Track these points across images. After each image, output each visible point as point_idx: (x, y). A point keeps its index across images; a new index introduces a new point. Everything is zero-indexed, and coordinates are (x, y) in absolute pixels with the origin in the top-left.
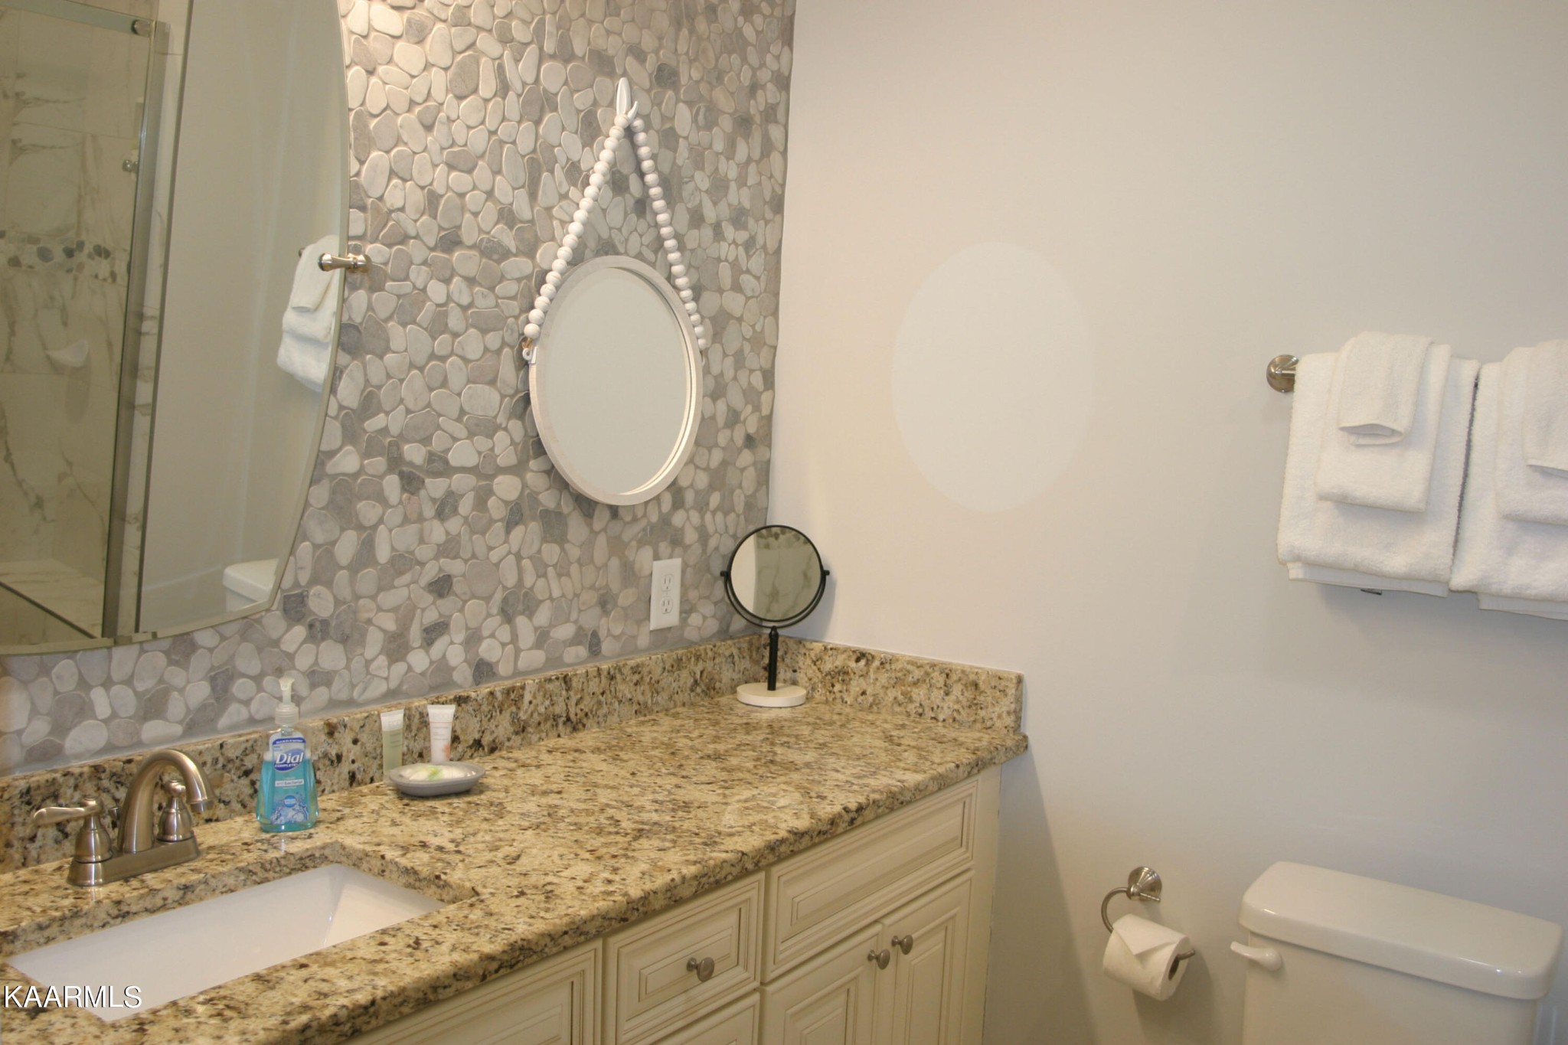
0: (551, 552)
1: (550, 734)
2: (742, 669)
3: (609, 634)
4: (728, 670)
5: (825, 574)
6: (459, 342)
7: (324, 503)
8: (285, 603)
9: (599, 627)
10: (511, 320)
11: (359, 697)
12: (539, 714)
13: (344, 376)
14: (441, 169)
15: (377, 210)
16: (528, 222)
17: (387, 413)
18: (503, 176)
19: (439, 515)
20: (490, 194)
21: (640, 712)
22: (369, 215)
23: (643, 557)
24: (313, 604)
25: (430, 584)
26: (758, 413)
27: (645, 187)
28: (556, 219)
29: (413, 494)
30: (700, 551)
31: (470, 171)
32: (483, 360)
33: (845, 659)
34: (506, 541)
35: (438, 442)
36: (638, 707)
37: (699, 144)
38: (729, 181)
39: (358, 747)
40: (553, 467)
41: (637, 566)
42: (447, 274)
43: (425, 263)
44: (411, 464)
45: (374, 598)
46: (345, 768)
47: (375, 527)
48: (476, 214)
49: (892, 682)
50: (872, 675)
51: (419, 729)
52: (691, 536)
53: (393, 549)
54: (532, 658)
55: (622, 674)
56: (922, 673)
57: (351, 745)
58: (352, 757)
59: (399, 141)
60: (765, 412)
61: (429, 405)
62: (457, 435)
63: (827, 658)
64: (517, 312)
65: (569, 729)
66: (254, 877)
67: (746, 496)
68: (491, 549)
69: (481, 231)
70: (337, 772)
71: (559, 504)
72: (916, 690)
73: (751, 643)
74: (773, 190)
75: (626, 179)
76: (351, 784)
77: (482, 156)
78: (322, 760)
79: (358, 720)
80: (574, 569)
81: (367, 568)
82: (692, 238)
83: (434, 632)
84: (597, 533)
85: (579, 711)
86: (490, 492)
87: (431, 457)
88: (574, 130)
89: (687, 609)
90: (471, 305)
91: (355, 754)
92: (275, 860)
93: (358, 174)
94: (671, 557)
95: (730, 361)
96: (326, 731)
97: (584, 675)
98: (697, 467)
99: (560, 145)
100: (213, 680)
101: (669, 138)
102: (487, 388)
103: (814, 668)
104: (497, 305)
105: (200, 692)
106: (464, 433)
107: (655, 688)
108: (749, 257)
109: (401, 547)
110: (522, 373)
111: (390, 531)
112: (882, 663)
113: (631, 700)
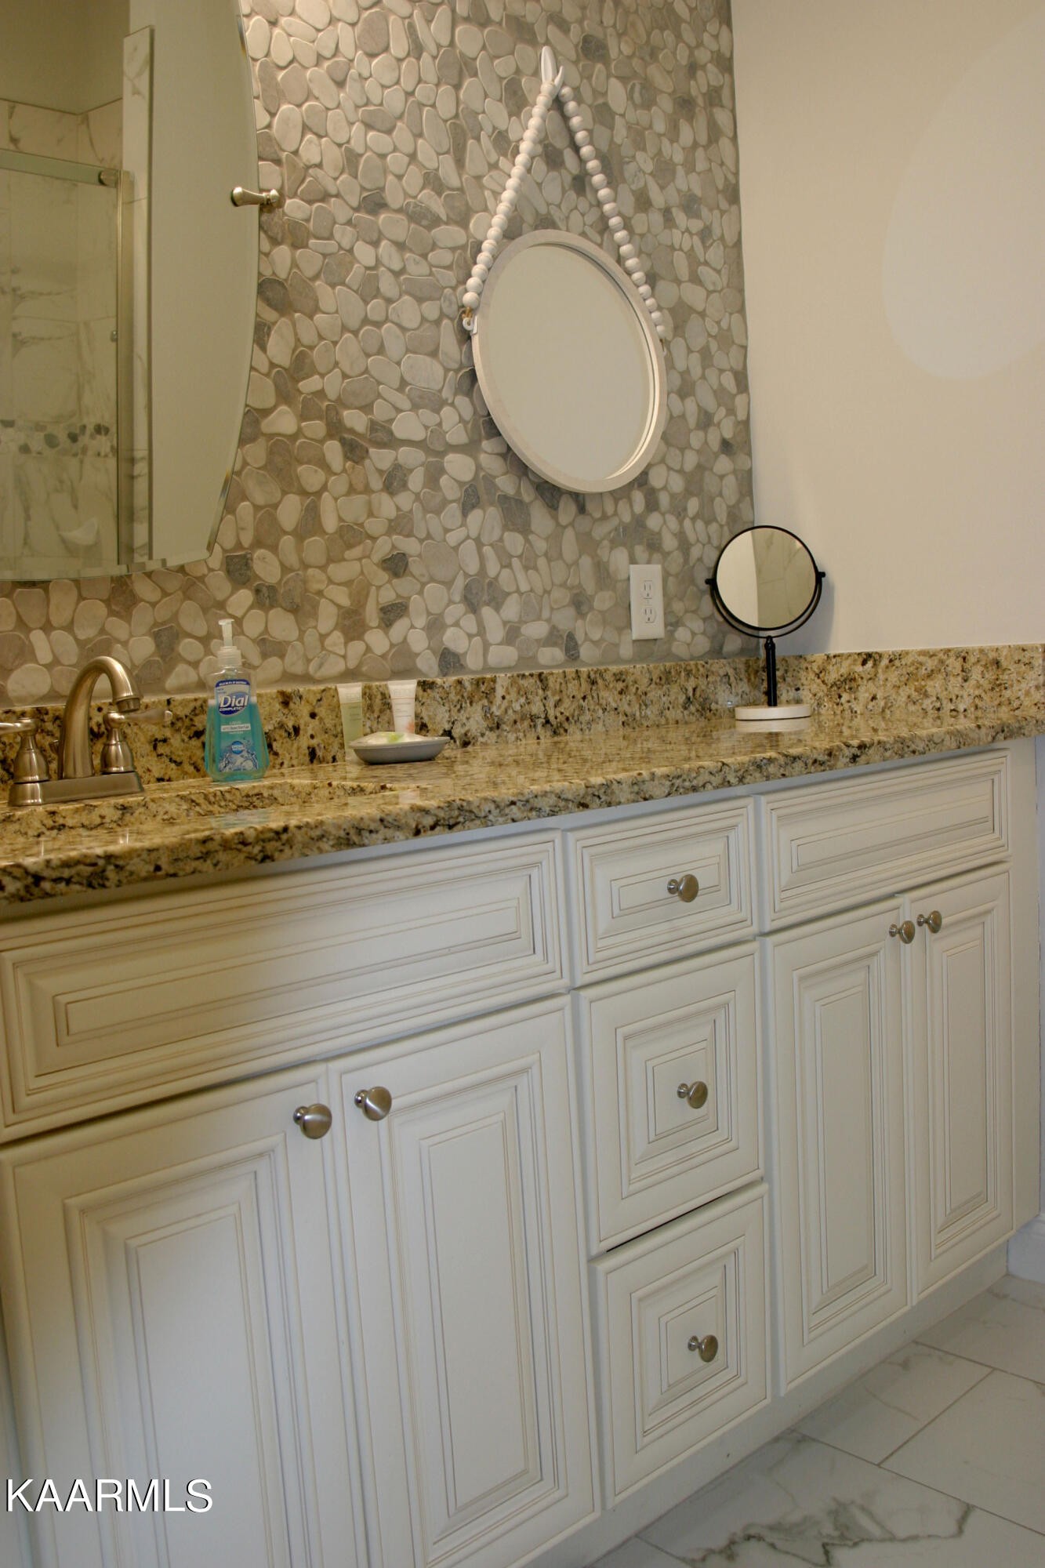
0: (514, 542)
1: (528, 735)
2: (740, 692)
3: (587, 638)
4: (724, 691)
5: (820, 576)
6: (394, 308)
7: (262, 463)
8: (228, 565)
9: (575, 628)
10: (448, 291)
11: (316, 672)
12: (514, 712)
13: (273, 332)
14: (357, 127)
15: (293, 166)
16: (458, 189)
17: (322, 376)
18: (425, 139)
19: (388, 489)
20: (413, 157)
21: (628, 725)
22: (285, 171)
23: (618, 558)
24: (258, 567)
25: (384, 561)
26: (733, 418)
27: (582, 162)
28: (488, 189)
29: (357, 463)
30: (682, 560)
31: (389, 132)
32: (422, 329)
33: (850, 665)
34: (463, 524)
35: (380, 412)
36: (625, 718)
37: (638, 124)
38: (675, 165)
39: (316, 721)
40: (509, 449)
41: (612, 568)
42: (375, 237)
43: (349, 223)
44: (352, 431)
45: (323, 568)
46: (304, 741)
47: (318, 494)
48: (400, 177)
49: (903, 679)
50: (881, 676)
51: (381, 711)
52: (669, 543)
53: (341, 519)
54: (504, 655)
55: (604, 680)
56: (936, 662)
57: (308, 718)
58: (310, 732)
59: (310, 95)
60: (741, 416)
61: (366, 371)
62: (399, 405)
63: (830, 667)
64: (454, 283)
65: (549, 733)
66: (198, 809)
67: (728, 507)
68: (447, 531)
69: (406, 195)
70: (295, 745)
71: (518, 492)
72: (930, 683)
73: (747, 665)
74: (726, 178)
75: (560, 153)
76: (312, 761)
77: (400, 117)
78: (277, 730)
79: (315, 693)
80: (542, 562)
81: (313, 536)
82: (640, 222)
83: (392, 613)
84: (565, 527)
85: (558, 715)
86: (442, 471)
87: (373, 426)
88: (498, 98)
89: (673, 623)
90: (403, 271)
91: (313, 729)
92: (219, 793)
93: (269, 126)
94: (649, 562)
95: (695, 358)
96: (281, 700)
97: (562, 676)
98: (669, 469)
99: (484, 112)
100: (156, 636)
101: (603, 114)
102: (428, 359)
103: (819, 681)
104: (431, 274)
105: (144, 647)
106: (407, 405)
107: (643, 699)
108: (706, 248)
109: (349, 518)
110: (465, 348)
111: (336, 499)
112: (891, 661)
113: (616, 709)
